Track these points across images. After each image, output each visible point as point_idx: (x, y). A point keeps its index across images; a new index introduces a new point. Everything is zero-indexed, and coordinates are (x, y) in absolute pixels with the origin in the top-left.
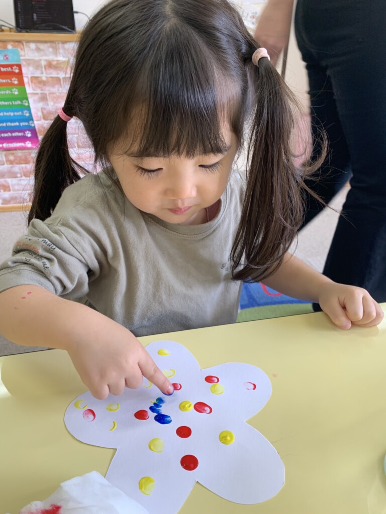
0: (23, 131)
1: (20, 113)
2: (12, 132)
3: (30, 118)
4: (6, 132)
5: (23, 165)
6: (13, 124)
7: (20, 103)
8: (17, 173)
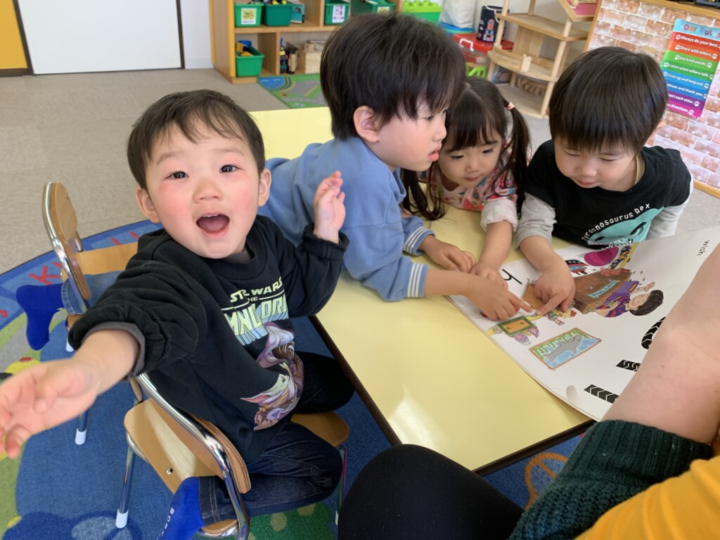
0: (694, 100)
1: (702, 84)
2: (685, 97)
3: (707, 92)
4: (680, 96)
5: (676, 129)
6: (690, 92)
7: (707, 75)
8: (667, 133)
